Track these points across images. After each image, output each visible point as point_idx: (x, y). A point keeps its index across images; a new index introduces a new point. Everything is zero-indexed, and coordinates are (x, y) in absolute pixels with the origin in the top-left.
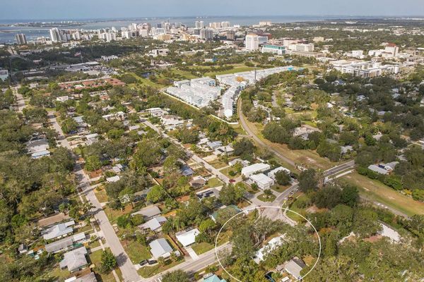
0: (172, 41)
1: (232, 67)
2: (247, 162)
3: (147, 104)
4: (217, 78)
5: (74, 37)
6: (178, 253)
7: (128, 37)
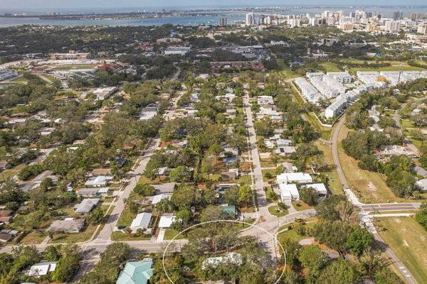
0: (352, 31)
1: (389, 65)
2: (295, 168)
3: (263, 90)
4: (358, 74)
5: (265, 21)
6: (149, 231)
7: (313, 25)
